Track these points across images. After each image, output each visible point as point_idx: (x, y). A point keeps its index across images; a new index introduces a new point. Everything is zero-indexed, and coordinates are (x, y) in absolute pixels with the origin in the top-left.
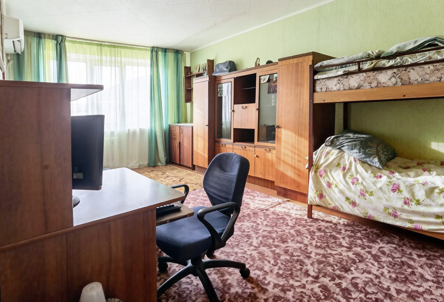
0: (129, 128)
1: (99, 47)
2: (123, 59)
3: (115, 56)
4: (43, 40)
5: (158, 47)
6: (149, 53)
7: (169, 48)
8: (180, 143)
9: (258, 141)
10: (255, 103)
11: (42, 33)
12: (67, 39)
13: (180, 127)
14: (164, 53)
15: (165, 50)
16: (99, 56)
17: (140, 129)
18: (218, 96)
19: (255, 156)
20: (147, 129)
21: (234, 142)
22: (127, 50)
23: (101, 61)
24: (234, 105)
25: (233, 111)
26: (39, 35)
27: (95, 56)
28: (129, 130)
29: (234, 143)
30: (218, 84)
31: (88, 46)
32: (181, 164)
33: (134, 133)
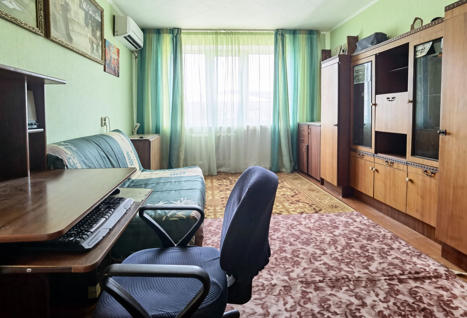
0: (248, 125)
1: (214, 36)
2: (241, 46)
3: (232, 45)
4: (162, 35)
5: (284, 29)
6: (273, 37)
7: (299, 29)
8: (308, 146)
9: (413, 154)
10: (407, 91)
11: (161, 29)
12: (182, 31)
13: (308, 126)
14: (292, 36)
15: (294, 32)
16: (215, 46)
17: (261, 126)
18: (355, 83)
19: (407, 179)
20: (270, 128)
21: (376, 152)
22: (245, 37)
23: (217, 50)
24: (376, 95)
25: (375, 105)
26: (159, 31)
27: (210, 46)
28: (248, 127)
29: (375, 155)
30: (354, 67)
31: (203, 36)
32: (309, 174)
33: (254, 130)
